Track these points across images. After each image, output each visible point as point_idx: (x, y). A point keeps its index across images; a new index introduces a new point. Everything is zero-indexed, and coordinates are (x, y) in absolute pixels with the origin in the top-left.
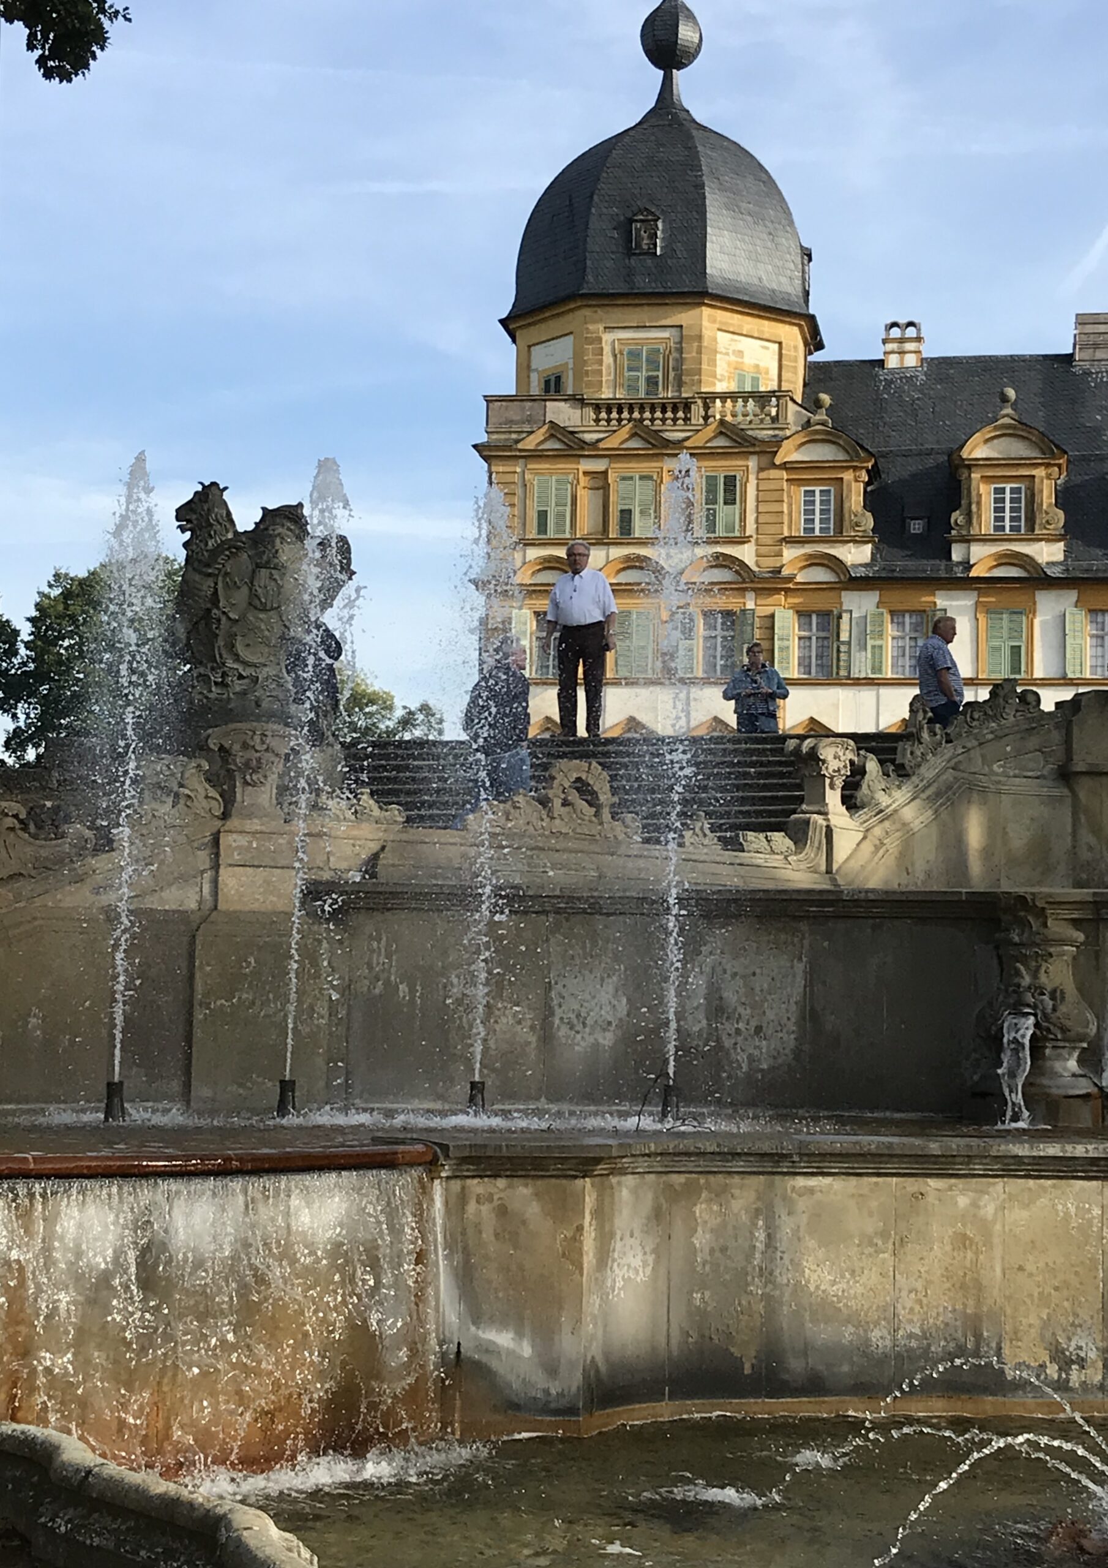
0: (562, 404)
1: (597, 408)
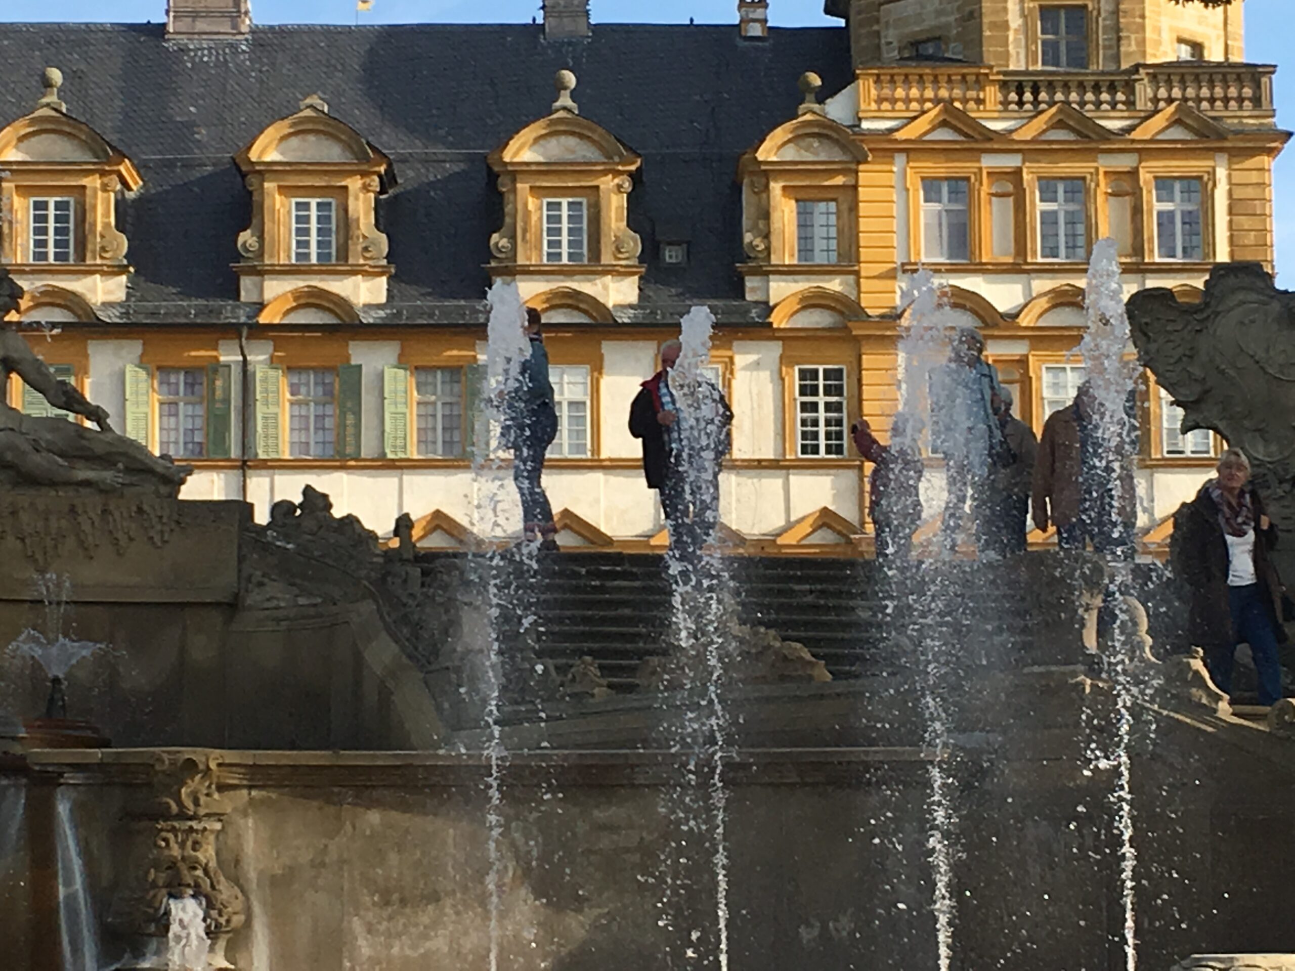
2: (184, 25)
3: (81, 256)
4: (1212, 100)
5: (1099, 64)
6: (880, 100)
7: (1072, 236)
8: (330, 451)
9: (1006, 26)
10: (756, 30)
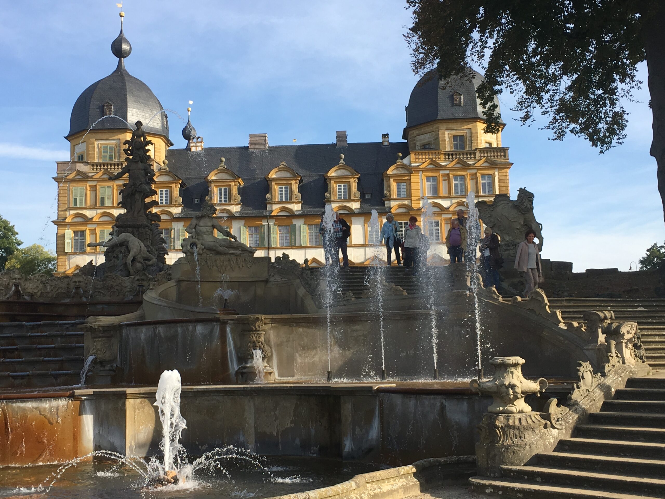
0: (81, 164)
1: (93, 165)
2: (253, 147)
3: (230, 201)
4: (494, 156)
5: (467, 149)
6: (416, 159)
7: (461, 189)
8: (288, 245)
9: (445, 140)
10: (386, 143)
